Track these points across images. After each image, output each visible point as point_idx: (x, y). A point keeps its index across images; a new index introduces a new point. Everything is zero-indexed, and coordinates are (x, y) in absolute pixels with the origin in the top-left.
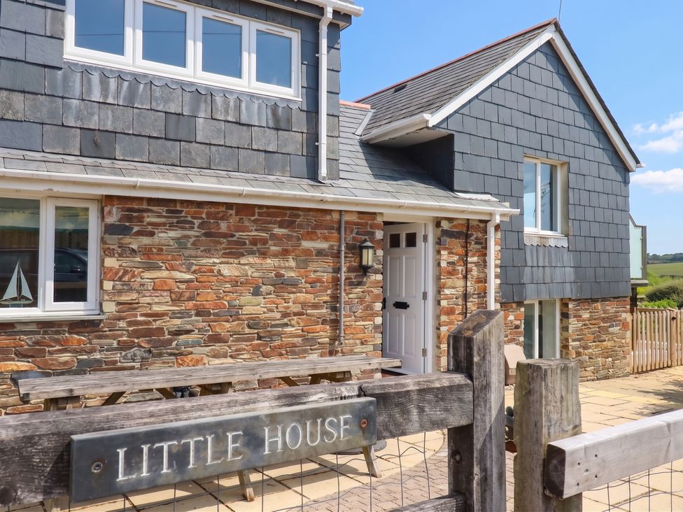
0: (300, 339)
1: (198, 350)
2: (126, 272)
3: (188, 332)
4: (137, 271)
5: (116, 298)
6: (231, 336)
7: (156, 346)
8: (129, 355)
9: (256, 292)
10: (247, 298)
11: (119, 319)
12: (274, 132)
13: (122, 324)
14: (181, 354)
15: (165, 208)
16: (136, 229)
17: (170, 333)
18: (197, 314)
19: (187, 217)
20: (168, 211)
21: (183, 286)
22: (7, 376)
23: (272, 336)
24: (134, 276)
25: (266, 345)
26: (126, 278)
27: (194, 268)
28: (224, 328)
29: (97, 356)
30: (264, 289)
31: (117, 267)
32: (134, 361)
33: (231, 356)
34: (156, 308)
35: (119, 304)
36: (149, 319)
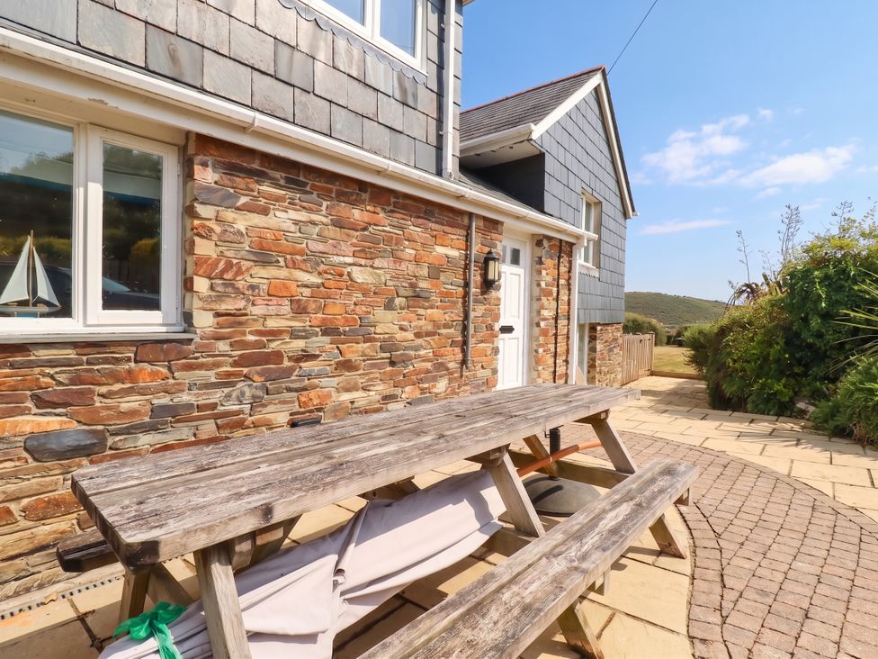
0: (430, 364)
1: (325, 382)
2: (229, 265)
3: (314, 357)
4: (245, 264)
5: (214, 306)
6: (364, 361)
7: (273, 377)
8: (234, 395)
9: (389, 306)
10: (380, 314)
11: (219, 338)
12: (400, 106)
13: (223, 346)
14: (305, 389)
15: (284, 175)
16: (243, 200)
17: (290, 359)
18: (325, 333)
19: (312, 193)
20: (288, 180)
21: (307, 292)
22: (18, 445)
23: (405, 360)
24: (239, 272)
25: (399, 373)
26: (228, 276)
27: (322, 267)
28: (355, 351)
29: (185, 398)
30: (398, 301)
31: (215, 256)
32: (241, 402)
33: (364, 389)
34: (272, 324)
35: (218, 315)
36: (263, 338)
